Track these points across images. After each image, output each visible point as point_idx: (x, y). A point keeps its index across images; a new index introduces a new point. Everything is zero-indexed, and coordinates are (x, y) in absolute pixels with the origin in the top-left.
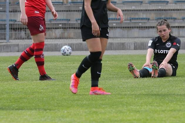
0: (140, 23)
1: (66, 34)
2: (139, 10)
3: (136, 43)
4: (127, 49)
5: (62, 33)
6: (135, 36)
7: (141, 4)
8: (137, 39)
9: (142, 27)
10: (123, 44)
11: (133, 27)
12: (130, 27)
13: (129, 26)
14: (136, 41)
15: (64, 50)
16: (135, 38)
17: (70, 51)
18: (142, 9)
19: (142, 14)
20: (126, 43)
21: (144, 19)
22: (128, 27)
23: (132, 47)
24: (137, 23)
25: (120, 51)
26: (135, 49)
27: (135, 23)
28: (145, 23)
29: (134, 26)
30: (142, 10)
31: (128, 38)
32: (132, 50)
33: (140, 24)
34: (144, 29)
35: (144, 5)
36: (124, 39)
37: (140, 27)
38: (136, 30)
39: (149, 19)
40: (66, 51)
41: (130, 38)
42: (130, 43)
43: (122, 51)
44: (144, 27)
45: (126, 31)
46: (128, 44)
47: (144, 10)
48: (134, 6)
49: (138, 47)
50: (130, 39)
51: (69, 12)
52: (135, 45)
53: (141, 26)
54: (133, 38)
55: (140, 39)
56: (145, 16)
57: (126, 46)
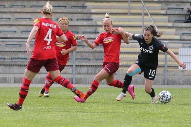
0: (19, 61)
2: (19, 51)
3: (16, 78)
4: (8, 83)
6: (15, 72)
7: (20, 46)
8: (17, 75)
9: (21, 65)
10: (5, 78)
11: (13, 65)
12: (11, 65)
13: (10, 64)
14: (16, 76)
16: (15, 73)
18: (21, 50)
19: (21, 54)
20: (7, 78)
21: (23, 58)
22: (10, 65)
23: (13, 81)
24: (17, 61)
25: (2, 84)
26: (15, 82)
27: (15, 61)
28: (23, 62)
29: (14, 64)
30: (21, 51)
31: (9, 73)
32: (12, 83)
33: (19, 63)
34: (23, 67)
35: (23, 47)
36: (6, 74)
37: (19, 65)
38: (16, 67)
39: (26, 59)
41: (11, 74)
42: (10, 78)
43: (4, 84)
44: (23, 65)
45: (8, 68)
46: (9, 79)
47: (23, 51)
48: (14, 48)
49: (17, 81)
50: (11, 75)
52: (15, 79)
53: (20, 64)
54: (13, 73)
55: (19, 75)
56: (23, 56)
57: (8, 80)
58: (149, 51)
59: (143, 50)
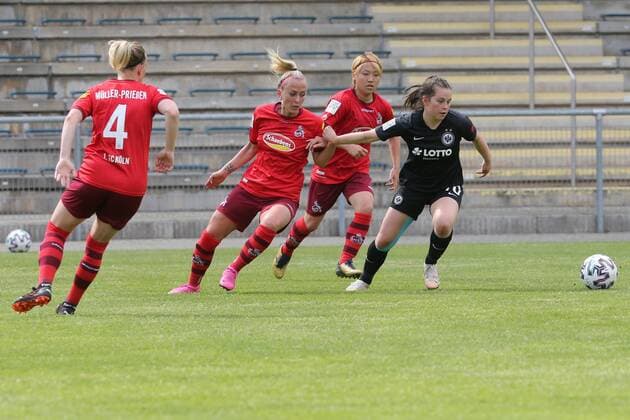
0: (185, 177)
1: (18, 204)
2: (185, 148)
3: (178, 223)
4: (158, 237)
5: (9, 202)
6: (176, 207)
7: (189, 134)
8: (181, 213)
9: (191, 187)
10: (148, 225)
11: (170, 187)
12: (165, 187)
13: (162, 184)
14: (179, 219)
15: (12, 240)
16: (176, 211)
17: (26, 242)
18: (191, 144)
19: (190, 157)
20: (155, 224)
21: (196, 168)
22: (160, 187)
23: (170, 231)
24: (179, 177)
25: (141, 241)
26: (176, 235)
27: (175, 177)
28: (197, 177)
29: (173, 184)
30: (191, 148)
31: (159, 211)
32: (167, 238)
33: (187, 180)
34: (197, 192)
35: (196, 136)
36: (150, 214)
37: (186, 187)
38: (178, 193)
39: (206, 168)
40: (18, 242)
41: (166, 211)
42: (163, 224)
43: (149, 241)
44: (197, 187)
45: (155, 196)
46: (160, 227)
47: (196, 148)
49: (181, 231)
50: (165, 215)
51: (24, 154)
52: (177, 227)
53: (188, 184)
54: (171, 211)
55: (187, 214)
56: (197, 162)
57: (155, 229)
58: (443, 151)
59: (425, 154)
